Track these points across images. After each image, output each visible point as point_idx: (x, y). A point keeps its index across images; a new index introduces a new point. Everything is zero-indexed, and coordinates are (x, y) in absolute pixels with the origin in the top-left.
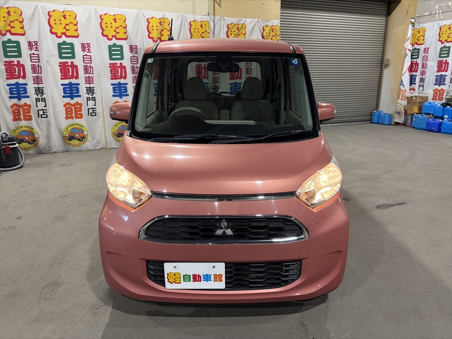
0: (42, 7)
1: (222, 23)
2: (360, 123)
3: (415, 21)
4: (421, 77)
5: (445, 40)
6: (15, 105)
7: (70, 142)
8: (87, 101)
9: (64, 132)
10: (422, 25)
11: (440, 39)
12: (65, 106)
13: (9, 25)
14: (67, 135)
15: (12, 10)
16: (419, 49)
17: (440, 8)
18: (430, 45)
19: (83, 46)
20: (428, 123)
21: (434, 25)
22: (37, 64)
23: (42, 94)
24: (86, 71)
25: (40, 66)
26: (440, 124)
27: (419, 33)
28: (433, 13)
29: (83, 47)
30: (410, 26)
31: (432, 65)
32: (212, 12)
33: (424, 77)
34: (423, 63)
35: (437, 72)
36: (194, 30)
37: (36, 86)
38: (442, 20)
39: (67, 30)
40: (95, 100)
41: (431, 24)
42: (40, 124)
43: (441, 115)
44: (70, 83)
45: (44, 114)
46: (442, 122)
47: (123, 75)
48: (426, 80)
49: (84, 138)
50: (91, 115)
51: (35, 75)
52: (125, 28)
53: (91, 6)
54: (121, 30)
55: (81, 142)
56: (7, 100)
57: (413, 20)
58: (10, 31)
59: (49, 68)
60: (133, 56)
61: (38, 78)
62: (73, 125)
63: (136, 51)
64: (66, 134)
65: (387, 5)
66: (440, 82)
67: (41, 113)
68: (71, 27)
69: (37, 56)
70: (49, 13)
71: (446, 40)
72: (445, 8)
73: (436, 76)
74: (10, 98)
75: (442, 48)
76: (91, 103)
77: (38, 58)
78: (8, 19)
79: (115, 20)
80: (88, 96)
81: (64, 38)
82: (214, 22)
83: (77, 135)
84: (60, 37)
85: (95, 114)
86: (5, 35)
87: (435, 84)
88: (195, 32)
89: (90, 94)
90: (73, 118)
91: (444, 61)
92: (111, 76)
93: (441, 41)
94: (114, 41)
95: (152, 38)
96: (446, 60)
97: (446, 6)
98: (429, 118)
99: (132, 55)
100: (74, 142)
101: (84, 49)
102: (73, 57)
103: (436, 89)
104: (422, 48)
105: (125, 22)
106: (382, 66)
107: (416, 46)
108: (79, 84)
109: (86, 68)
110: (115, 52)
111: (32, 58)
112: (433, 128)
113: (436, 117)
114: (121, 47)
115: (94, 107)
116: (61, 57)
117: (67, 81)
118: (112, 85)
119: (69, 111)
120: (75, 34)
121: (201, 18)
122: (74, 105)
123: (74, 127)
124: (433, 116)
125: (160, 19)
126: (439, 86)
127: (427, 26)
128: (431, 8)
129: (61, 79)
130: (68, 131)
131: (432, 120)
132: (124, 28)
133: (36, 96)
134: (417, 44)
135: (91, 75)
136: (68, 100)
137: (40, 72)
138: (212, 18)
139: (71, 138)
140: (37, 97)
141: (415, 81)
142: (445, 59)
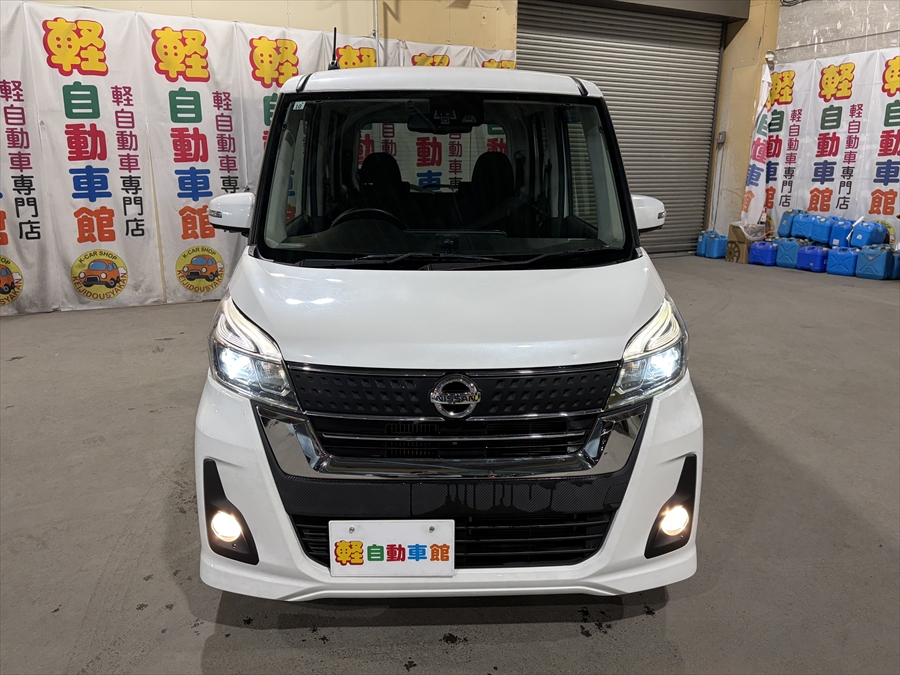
0: (31, 11)
1: (401, 52)
2: (673, 254)
3: (775, 58)
4: (788, 165)
5: (832, 95)
7: (88, 289)
8: (125, 204)
9: (74, 269)
10: (788, 67)
11: (823, 93)
12: (77, 214)
14: (82, 275)
16: (782, 113)
17: (822, 33)
18: (803, 105)
19: (117, 92)
20: (801, 255)
21: (810, 67)
22: (19, 128)
23: (30, 189)
24: (123, 143)
25: (27, 133)
26: (825, 256)
27: (782, 81)
28: (809, 43)
29: (117, 95)
30: (766, 69)
31: (808, 142)
32: (382, 32)
33: (792, 165)
34: (791, 140)
35: (817, 156)
37: (18, 173)
38: (826, 56)
39: (83, 59)
40: (141, 204)
41: (805, 64)
42: (25, 251)
43: (825, 239)
44: (89, 167)
45: (32, 232)
46: (827, 252)
47: (201, 154)
48: (797, 173)
49: (117, 281)
50: (133, 235)
51: (15, 151)
52: (205, 57)
53: (134, 12)
54: (195, 61)
55: (111, 290)
57: (770, 57)
59: (44, 136)
60: (222, 115)
61: (20, 158)
62: (95, 253)
63: (228, 105)
64: (80, 272)
65: (722, 27)
66: (824, 175)
67: (26, 228)
68: (92, 54)
69: (20, 111)
70: (45, 23)
71: (834, 96)
72: (830, 34)
73: (815, 164)
75: (825, 110)
76: (133, 210)
77: (20, 116)
79: (183, 41)
80: (128, 195)
81: (76, 77)
82: (385, 50)
83: (103, 276)
84: (69, 74)
85: (140, 232)
87: (814, 180)
89: (130, 192)
90: (94, 240)
91: (831, 135)
92: (176, 154)
93: (824, 97)
94: (181, 83)
95: (261, 79)
96: (834, 134)
97: (832, 30)
98: (803, 245)
99: (219, 113)
100: (95, 289)
101: (117, 98)
102: (96, 114)
103: (816, 189)
104: (788, 110)
105: (203, 44)
106: (712, 145)
107: (777, 107)
108: (107, 171)
109: (123, 138)
110: (182, 105)
111: (9, 116)
112: (812, 264)
113: (816, 243)
114: (196, 95)
115: (139, 218)
116: (69, 115)
117: (81, 164)
118: (177, 172)
119: (86, 225)
120: (100, 67)
121: (360, 42)
122: (97, 213)
123: (95, 257)
124: (810, 240)
125: (276, 41)
126: (822, 183)
127: (798, 67)
128: (805, 34)
129: (70, 159)
130: (84, 266)
131: (809, 249)
132: (202, 57)
133: (16, 194)
134: (779, 103)
135: (132, 153)
136: (83, 202)
137: (25, 144)
138: (382, 43)
139: (91, 281)
141: (775, 174)
142: (832, 131)
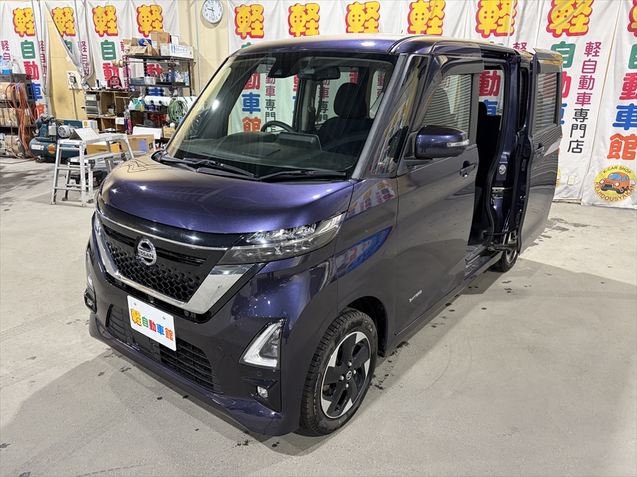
6: (247, 118)
13: (250, 26)
15: (254, 8)
36: (485, 15)
56: (240, 111)
58: (249, 34)
74: (244, 110)
78: (249, 20)
86: (246, 37)
88: (485, 17)
140: (268, 111)
